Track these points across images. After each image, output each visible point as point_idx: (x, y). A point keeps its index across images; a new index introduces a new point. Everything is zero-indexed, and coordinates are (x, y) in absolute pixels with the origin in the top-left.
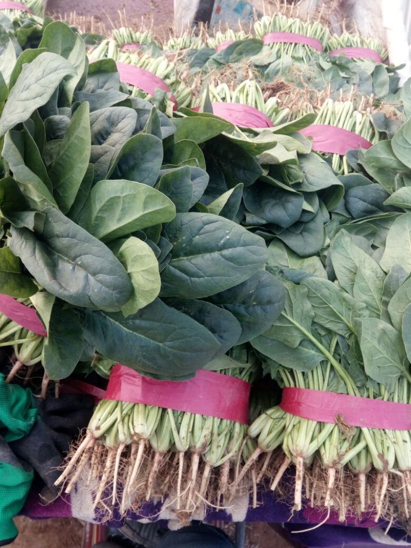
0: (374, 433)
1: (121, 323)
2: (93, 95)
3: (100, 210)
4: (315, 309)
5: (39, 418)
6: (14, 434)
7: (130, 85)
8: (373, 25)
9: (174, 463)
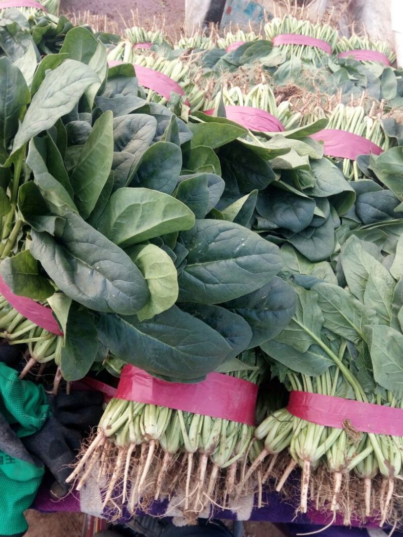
0: (380, 438)
1: (134, 325)
2: (113, 100)
3: (120, 217)
4: (325, 314)
5: (51, 414)
6: (26, 430)
7: (146, 88)
8: (381, 27)
9: (183, 464)
